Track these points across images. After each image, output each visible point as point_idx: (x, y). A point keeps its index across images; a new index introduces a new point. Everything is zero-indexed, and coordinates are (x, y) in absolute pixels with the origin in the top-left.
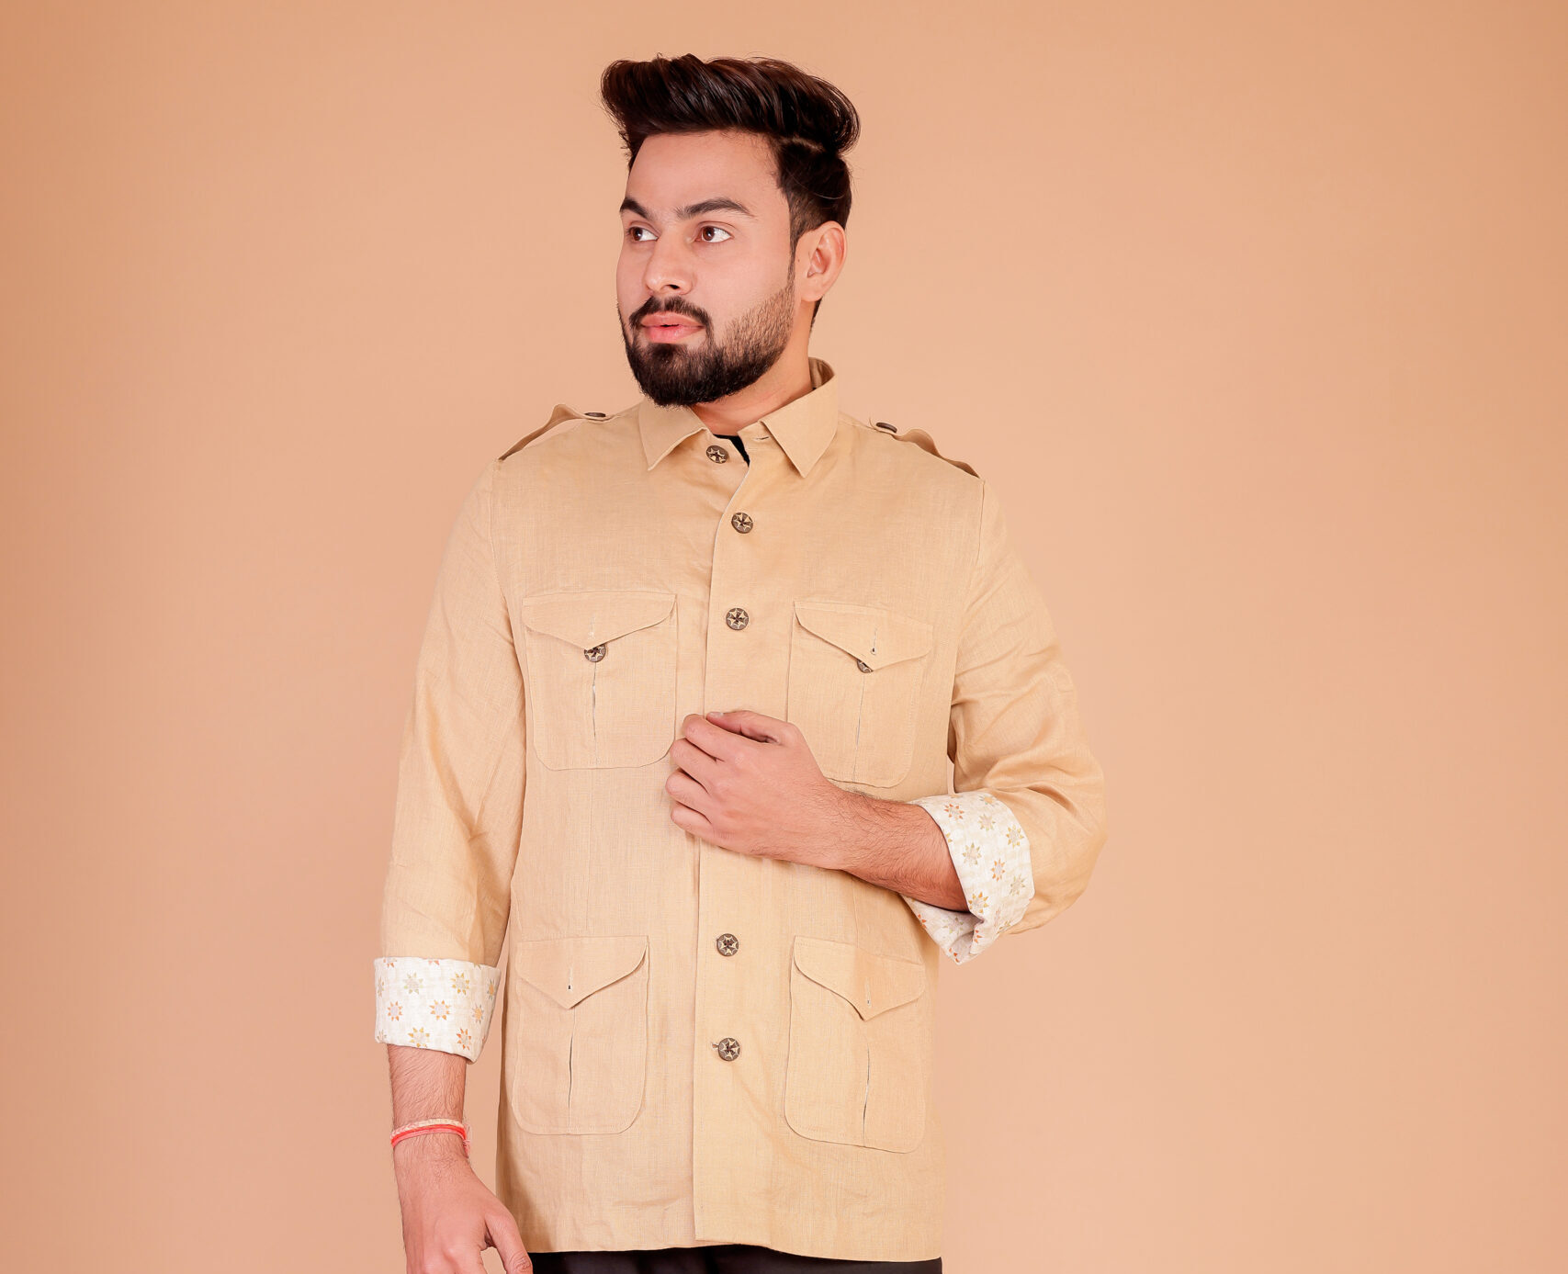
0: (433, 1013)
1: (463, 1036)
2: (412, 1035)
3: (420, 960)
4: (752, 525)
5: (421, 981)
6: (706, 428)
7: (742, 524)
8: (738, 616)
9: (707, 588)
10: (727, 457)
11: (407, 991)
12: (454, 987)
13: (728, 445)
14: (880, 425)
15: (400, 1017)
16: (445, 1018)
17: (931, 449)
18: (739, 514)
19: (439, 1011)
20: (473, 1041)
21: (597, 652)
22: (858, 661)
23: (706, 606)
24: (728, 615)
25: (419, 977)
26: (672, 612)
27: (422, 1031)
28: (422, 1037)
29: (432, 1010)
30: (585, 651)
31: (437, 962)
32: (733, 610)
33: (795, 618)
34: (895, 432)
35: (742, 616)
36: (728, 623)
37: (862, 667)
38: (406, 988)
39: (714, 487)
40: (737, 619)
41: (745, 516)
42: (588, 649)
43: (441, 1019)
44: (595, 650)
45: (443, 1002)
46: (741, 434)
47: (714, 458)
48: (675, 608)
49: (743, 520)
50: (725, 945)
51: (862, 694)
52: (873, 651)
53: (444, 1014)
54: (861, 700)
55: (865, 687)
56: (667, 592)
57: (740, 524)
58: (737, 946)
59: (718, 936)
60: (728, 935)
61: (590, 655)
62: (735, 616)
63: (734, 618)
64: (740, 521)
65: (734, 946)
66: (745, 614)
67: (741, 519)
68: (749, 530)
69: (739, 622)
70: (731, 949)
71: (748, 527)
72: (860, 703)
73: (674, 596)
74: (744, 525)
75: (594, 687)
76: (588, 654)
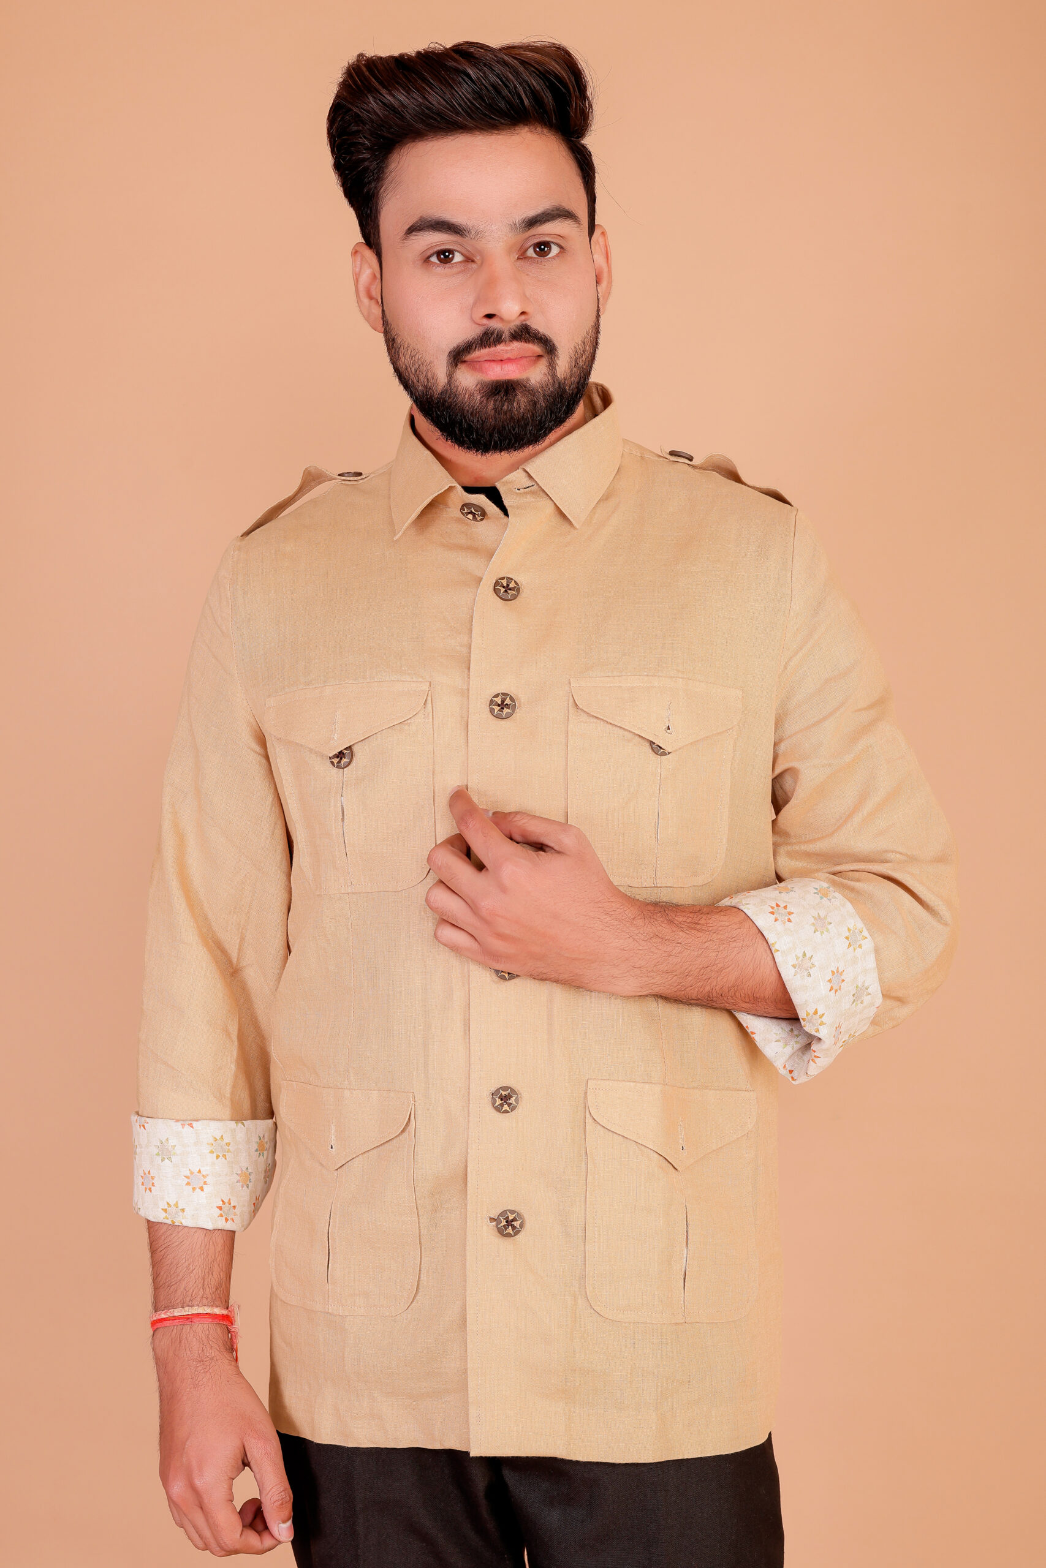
0: (188, 1184)
1: (225, 1208)
2: (165, 1210)
3: (172, 1123)
4: (519, 590)
5: (174, 1147)
6: (455, 484)
7: (507, 590)
8: (503, 702)
9: (466, 671)
10: (484, 514)
11: (160, 1158)
12: (212, 1152)
13: (481, 500)
14: (673, 454)
15: (153, 1188)
16: (202, 1189)
17: (734, 476)
18: (503, 578)
19: (195, 1181)
20: (237, 1211)
21: (342, 758)
22: (652, 743)
23: (465, 693)
24: (491, 702)
25: (172, 1142)
26: (425, 703)
27: (176, 1205)
28: (177, 1213)
29: (187, 1180)
30: (330, 757)
31: (191, 1125)
32: (497, 696)
33: (571, 696)
34: (691, 460)
35: (508, 701)
36: (492, 711)
37: (657, 749)
38: (158, 1155)
39: (473, 549)
40: (503, 705)
41: (510, 579)
42: (332, 755)
43: (198, 1190)
44: (340, 755)
45: (200, 1171)
46: (498, 485)
47: (470, 516)
48: (429, 698)
49: (508, 585)
50: (502, 1100)
51: (659, 782)
52: (669, 728)
53: (202, 1184)
54: (658, 788)
55: (662, 773)
56: (420, 680)
57: (503, 590)
58: (517, 1101)
59: (493, 1089)
60: (505, 1088)
61: (336, 761)
62: (499, 702)
63: (499, 705)
64: (504, 587)
65: (512, 1101)
66: (512, 699)
67: (505, 585)
68: (514, 597)
69: (505, 709)
70: (509, 1105)
71: (514, 593)
72: (658, 792)
73: (428, 684)
74: (509, 591)
75: (342, 798)
76: (333, 760)
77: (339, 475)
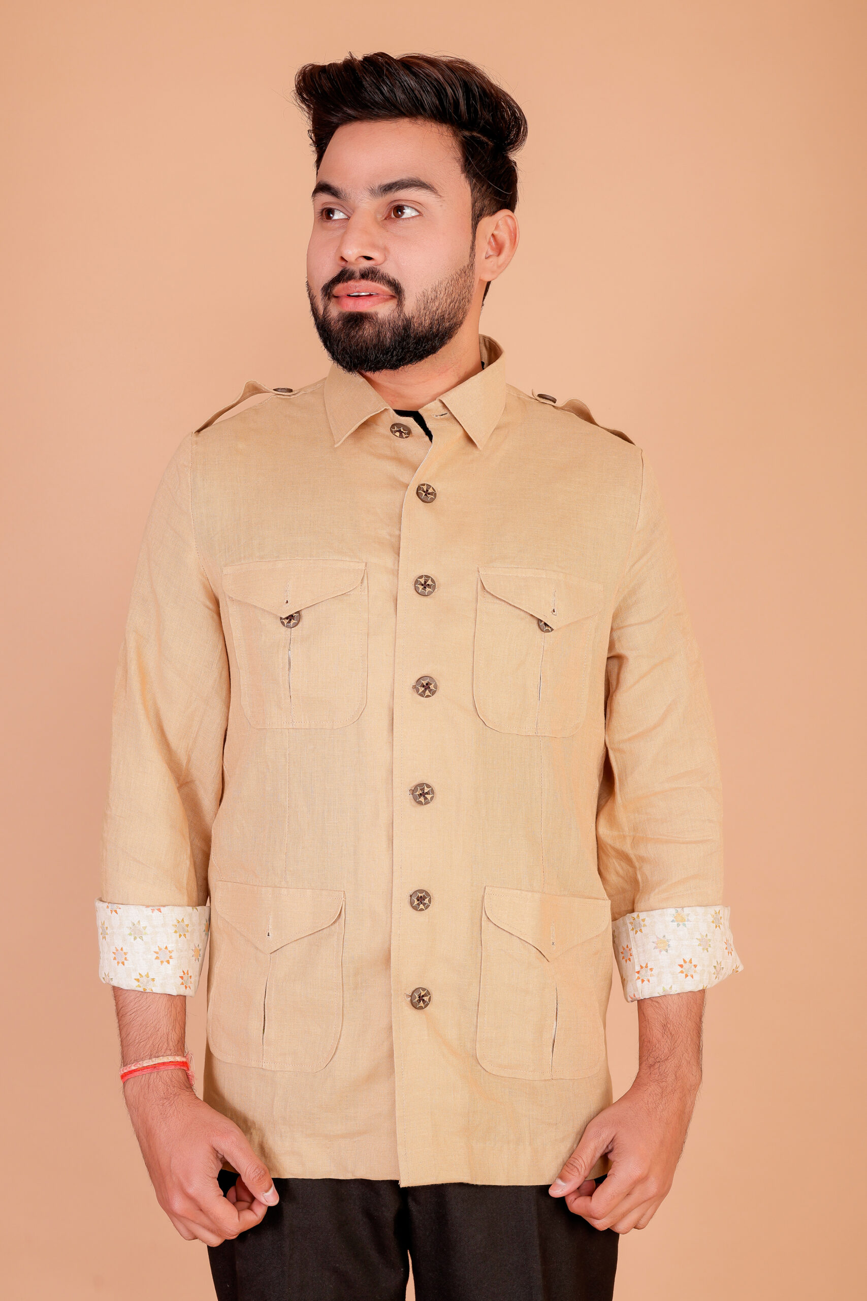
0: (157, 958)
1: (185, 977)
2: (138, 980)
3: (144, 908)
4: (435, 495)
5: (145, 928)
6: (389, 407)
7: (426, 494)
8: (425, 582)
9: (396, 556)
10: (409, 432)
11: (132, 938)
12: (176, 932)
13: (410, 421)
14: (540, 396)
15: (126, 962)
16: (168, 962)
17: (589, 419)
18: (424, 485)
19: (163, 956)
20: (192, 980)
21: (292, 619)
22: (539, 621)
23: (396, 573)
24: (416, 582)
25: (143, 924)
26: (362, 580)
27: (147, 976)
28: (148, 982)
29: (156, 955)
30: (281, 618)
31: (159, 910)
32: (421, 577)
33: (479, 582)
34: (555, 402)
35: (429, 582)
36: (416, 589)
37: (544, 626)
38: (130, 934)
39: (400, 460)
40: (425, 585)
41: (429, 486)
42: (284, 617)
43: (165, 963)
44: (290, 618)
45: (166, 948)
46: (421, 411)
47: (398, 434)
48: (366, 576)
49: (427, 491)
50: (418, 900)
51: (542, 652)
52: (554, 611)
53: (168, 958)
54: (541, 658)
55: (545, 646)
56: (358, 561)
57: (424, 494)
58: (430, 901)
59: (411, 892)
60: (421, 891)
61: (286, 622)
62: (423, 582)
63: (422, 585)
64: (424, 492)
65: (426, 901)
66: (433, 581)
67: (425, 490)
68: (432, 500)
69: (427, 588)
70: (424, 904)
71: (432, 497)
72: (541, 661)
73: (364, 564)
74: (428, 495)
75: (290, 651)
76: (283, 621)
77: (274, 390)
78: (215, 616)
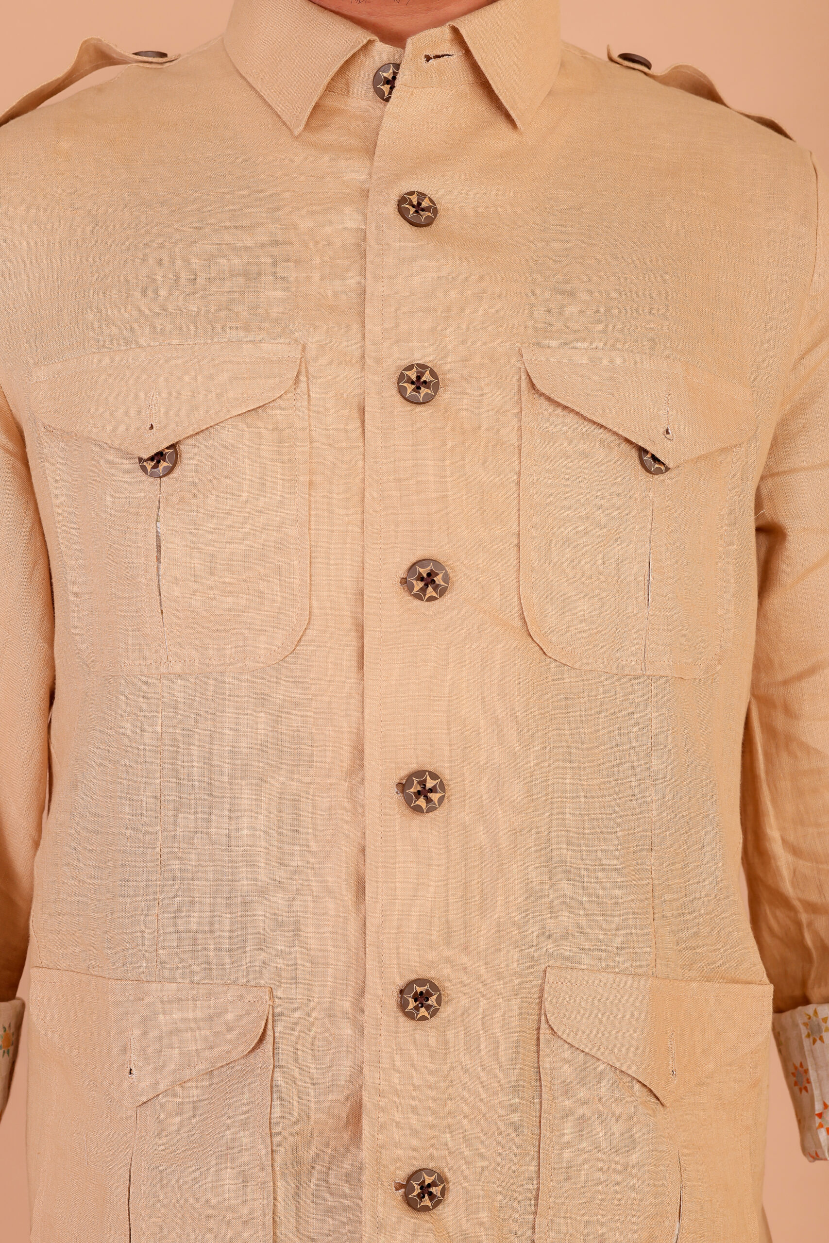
4: (435, 211)
7: (416, 210)
8: (419, 378)
9: (360, 328)
14: (626, 57)
17: (712, 96)
18: (412, 193)
21: (161, 460)
22: (642, 451)
23: (359, 362)
24: (401, 377)
26: (297, 378)
30: (140, 460)
32: (410, 368)
33: (524, 376)
34: (649, 68)
35: (427, 377)
36: (401, 391)
37: (651, 462)
40: (419, 383)
41: (421, 196)
42: (146, 456)
44: (158, 457)
48: (303, 370)
49: (419, 204)
50: (416, 1001)
51: (650, 514)
52: (668, 433)
54: (649, 524)
55: (655, 500)
56: (287, 341)
57: (412, 210)
58: (439, 1001)
59: (401, 984)
60: (421, 982)
61: (149, 465)
62: (414, 378)
63: (413, 383)
64: (413, 206)
65: (432, 1001)
66: (433, 374)
67: (415, 203)
68: (429, 223)
69: (423, 389)
70: (428, 1008)
71: (430, 214)
72: (649, 530)
73: (300, 347)
74: (422, 213)
75: (158, 524)
76: (145, 464)
77: (136, 54)
78: (19, 465)
